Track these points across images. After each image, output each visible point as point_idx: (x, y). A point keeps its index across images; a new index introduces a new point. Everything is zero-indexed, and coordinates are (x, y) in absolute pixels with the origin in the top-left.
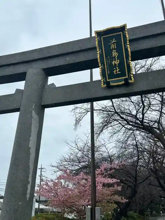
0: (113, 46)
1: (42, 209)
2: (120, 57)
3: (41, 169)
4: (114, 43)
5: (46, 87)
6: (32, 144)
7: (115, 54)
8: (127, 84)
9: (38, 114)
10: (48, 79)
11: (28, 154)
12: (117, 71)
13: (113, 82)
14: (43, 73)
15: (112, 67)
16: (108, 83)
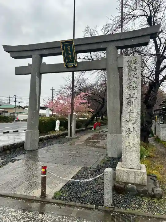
0: (69, 49)
1: (54, 115)
2: (72, 54)
3: (53, 90)
4: (69, 47)
5: (42, 64)
6: (37, 90)
7: (70, 52)
8: (74, 66)
9: (39, 77)
10: (42, 59)
11: (36, 95)
12: (70, 60)
13: (69, 65)
14: (39, 56)
15: (69, 58)
16: (67, 66)
